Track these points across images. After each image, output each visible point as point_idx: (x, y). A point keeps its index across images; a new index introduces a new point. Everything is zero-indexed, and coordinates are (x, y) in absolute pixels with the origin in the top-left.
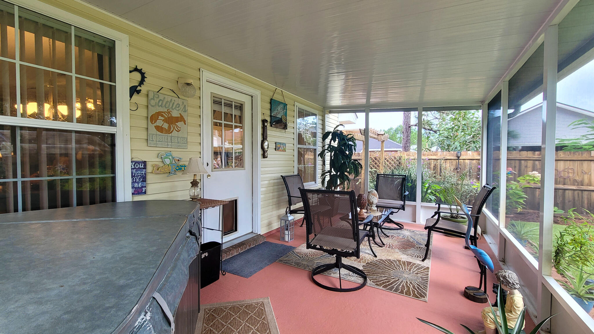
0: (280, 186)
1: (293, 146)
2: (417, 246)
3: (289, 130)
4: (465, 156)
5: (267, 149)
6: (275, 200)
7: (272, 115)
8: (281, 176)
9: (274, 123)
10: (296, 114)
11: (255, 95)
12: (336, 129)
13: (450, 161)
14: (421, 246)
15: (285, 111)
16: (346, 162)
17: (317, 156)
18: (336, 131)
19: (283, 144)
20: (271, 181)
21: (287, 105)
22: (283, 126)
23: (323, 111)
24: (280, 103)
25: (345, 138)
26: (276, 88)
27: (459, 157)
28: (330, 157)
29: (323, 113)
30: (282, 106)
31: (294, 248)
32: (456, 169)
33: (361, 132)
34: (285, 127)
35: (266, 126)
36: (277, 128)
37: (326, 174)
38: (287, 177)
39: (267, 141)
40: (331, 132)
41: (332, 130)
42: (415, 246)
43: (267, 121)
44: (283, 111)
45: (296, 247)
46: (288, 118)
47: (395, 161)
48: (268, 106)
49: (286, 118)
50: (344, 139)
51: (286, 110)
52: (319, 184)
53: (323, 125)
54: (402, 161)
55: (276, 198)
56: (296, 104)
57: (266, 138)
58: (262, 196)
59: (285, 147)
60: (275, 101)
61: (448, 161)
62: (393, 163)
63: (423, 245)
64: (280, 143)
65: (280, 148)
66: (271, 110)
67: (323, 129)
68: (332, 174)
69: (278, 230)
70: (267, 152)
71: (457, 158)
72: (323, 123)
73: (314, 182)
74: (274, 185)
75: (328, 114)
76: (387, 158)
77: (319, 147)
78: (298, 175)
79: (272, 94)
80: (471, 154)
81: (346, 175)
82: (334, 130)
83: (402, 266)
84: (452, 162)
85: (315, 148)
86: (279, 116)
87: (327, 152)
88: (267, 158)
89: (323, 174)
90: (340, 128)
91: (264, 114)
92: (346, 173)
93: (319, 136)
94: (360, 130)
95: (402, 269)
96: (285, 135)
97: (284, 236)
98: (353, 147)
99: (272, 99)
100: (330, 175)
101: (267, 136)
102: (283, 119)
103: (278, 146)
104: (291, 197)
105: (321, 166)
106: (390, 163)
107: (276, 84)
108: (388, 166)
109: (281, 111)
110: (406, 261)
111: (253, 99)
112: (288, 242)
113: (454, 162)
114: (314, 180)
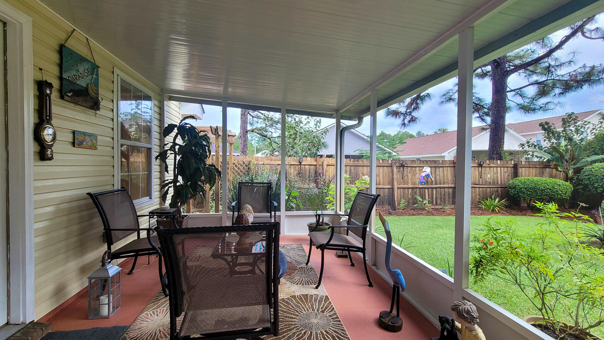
0: (85, 213)
1: (111, 140)
2: (298, 267)
3: (102, 112)
4: (305, 162)
5: (52, 141)
6: (74, 239)
7: (65, 76)
8: (88, 194)
9: (69, 93)
10: (117, 87)
11: (15, 22)
12: (184, 122)
13: (294, 166)
14: (302, 266)
15: (94, 76)
16: (201, 168)
17: (153, 160)
18: (184, 125)
19: (90, 135)
20: (63, 206)
21: (98, 67)
22: (90, 104)
23: (160, 95)
24: (83, 60)
25: (198, 136)
26: (75, 30)
27: (301, 163)
28: (174, 160)
29: (161, 98)
30: (87, 66)
31: (125, 329)
32: (299, 174)
33: (212, 130)
34: (95, 105)
35: (49, 96)
36: (76, 103)
37: (170, 185)
38: (102, 194)
39: (52, 125)
40: (176, 126)
41: (177, 122)
42: (297, 267)
43: (50, 86)
44: (90, 77)
45: (128, 325)
46: (101, 91)
47: (244, 165)
48: (55, 57)
49: (98, 90)
50: (196, 137)
51: (97, 75)
52: (155, 200)
53: (160, 114)
54: (252, 167)
55: (77, 235)
56: (117, 71)
57: (49, 122)
58: (38, 240)
59: (94, 142)
60: (72, 53)
61: (292, 166)
62: (241, 168)
63: (302, 264)
64: (85, 134)
65: (84, 143)
66: (60, 66)
67: (161, 120)
68: (178, 184)
69: (81, 295)
70: (53, 148)
71: (299, 164)
72: (160, 111)
73: (148, 197)
74: (70, 211)
75: (167, 101)
76: (235, 163)
77: (155, 146)
78: (123, 190)
79: (63, 36)
80: (309, 160)
81: (200, 186)
82: (180, 124)
83: (301, 305)
84: (295, 168)
85: (148, 146)
86: (82, 83)
87: (171, 154)
88: (51, 160)
89: (163, 185)
90: (190, 122)
91: (41, 69)
92: (199, 183)
93: (155, 129)
94: (211, 127)
95: (305, 311)
96: (94, 120)
97: (99, 307)
98: (207, 148)
99: (65, 46)
100: (175, 187)
101: (50, 116)
102: (90, 91)
103: (79, 137)
104: (112, 231)
105: (158, 174)
106: (239, 168)
107: (73, 19)
108: (237, 172)
109: (86, 74)
110: (301, 295)
111: (8, 28)
112: (107, 318)
113: (297, 167)
114: (149, 194)
